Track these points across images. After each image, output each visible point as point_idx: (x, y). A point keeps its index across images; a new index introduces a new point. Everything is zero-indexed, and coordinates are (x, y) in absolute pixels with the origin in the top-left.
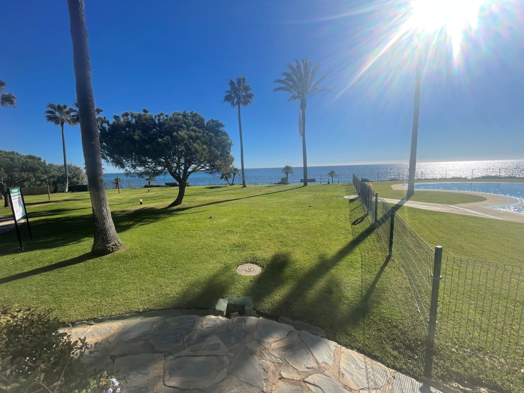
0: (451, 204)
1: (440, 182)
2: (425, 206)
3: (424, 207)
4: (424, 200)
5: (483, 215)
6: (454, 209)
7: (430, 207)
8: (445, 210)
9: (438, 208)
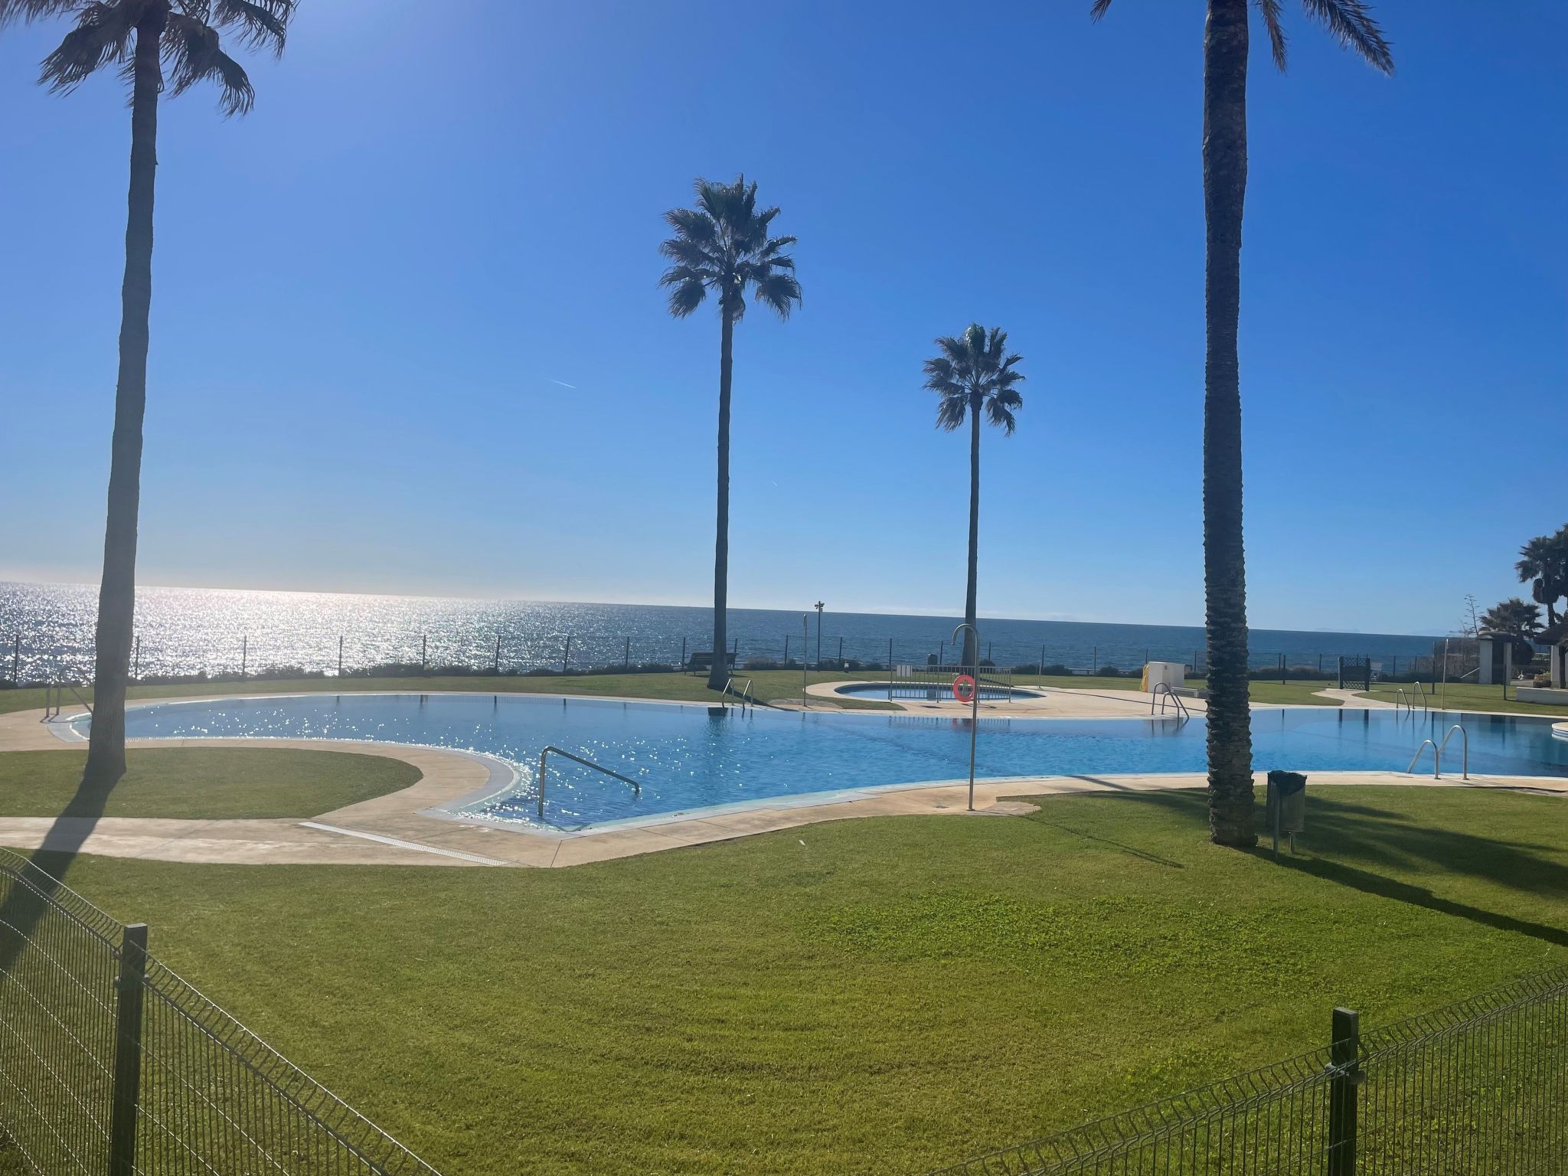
0: (308, 815)
1: (223, 693)
2: (200, 843)
3: (196, 849)
4: (185, 808)
5: (437, 856)
6: (326, 839)
7: (225, 843)
8: (294, 854)
9: (264, 847)
